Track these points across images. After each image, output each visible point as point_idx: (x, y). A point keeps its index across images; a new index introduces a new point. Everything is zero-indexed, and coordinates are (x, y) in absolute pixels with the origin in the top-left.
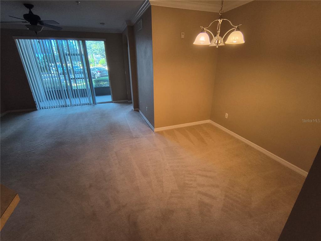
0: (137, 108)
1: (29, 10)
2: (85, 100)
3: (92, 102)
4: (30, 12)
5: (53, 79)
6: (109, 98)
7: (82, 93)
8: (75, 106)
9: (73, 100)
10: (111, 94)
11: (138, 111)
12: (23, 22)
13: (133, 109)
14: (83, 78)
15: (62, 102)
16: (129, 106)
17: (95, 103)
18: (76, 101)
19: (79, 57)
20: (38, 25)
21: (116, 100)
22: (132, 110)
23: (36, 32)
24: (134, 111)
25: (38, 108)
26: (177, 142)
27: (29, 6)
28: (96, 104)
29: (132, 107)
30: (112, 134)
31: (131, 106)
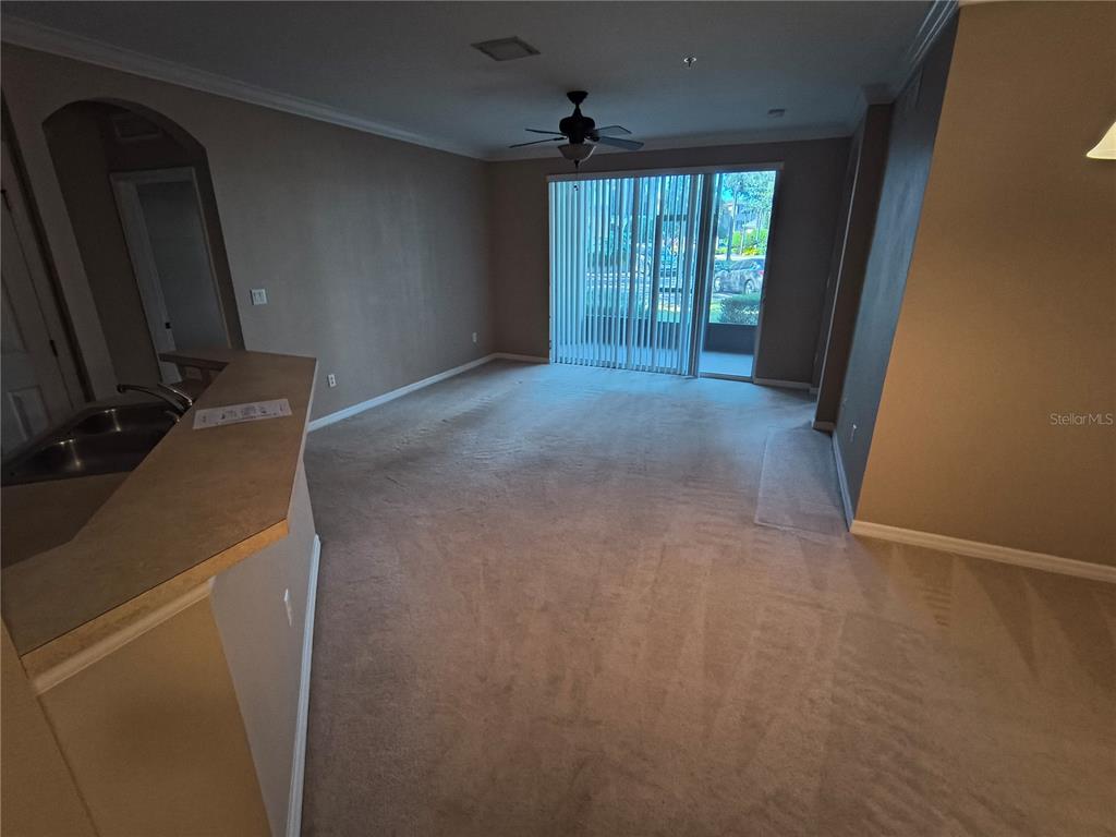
0: (828, 420)
1: (575, 107)
2: (666, 358)
3: (686, 368)
4: (577, 111)
5: (601, 285)
6: (743, 365)
7: (666, 336)
8: (637, 370)
9: (635, 351)
10: (756, 352)
11: (830, 434)
12: (556, 139)
13: (813, 420)
14: (680, 291)
15: (607, 353)
16: (801, 407)
17: (693, 372)
18: (642, 356)
19: (684, 223)
20: (587, 141)
21: (765, 374)
22: (810, 423)
23: (577, 162)
24: (815, 429)
25: (552, 358)
26: (937, 617)
27: (577, 97)
28: (696, 377)
29: (808, 415)
30: (686, 485)
31: (810, 408)
